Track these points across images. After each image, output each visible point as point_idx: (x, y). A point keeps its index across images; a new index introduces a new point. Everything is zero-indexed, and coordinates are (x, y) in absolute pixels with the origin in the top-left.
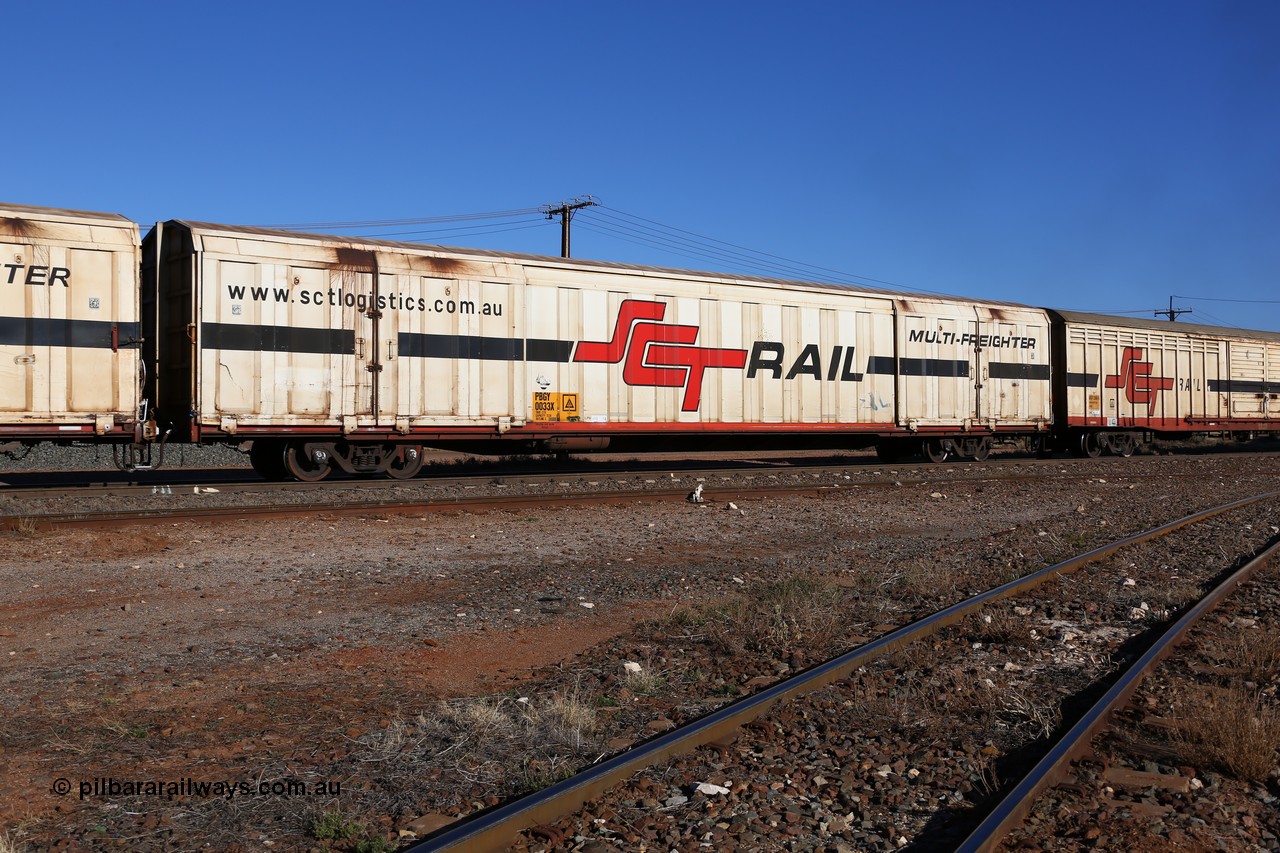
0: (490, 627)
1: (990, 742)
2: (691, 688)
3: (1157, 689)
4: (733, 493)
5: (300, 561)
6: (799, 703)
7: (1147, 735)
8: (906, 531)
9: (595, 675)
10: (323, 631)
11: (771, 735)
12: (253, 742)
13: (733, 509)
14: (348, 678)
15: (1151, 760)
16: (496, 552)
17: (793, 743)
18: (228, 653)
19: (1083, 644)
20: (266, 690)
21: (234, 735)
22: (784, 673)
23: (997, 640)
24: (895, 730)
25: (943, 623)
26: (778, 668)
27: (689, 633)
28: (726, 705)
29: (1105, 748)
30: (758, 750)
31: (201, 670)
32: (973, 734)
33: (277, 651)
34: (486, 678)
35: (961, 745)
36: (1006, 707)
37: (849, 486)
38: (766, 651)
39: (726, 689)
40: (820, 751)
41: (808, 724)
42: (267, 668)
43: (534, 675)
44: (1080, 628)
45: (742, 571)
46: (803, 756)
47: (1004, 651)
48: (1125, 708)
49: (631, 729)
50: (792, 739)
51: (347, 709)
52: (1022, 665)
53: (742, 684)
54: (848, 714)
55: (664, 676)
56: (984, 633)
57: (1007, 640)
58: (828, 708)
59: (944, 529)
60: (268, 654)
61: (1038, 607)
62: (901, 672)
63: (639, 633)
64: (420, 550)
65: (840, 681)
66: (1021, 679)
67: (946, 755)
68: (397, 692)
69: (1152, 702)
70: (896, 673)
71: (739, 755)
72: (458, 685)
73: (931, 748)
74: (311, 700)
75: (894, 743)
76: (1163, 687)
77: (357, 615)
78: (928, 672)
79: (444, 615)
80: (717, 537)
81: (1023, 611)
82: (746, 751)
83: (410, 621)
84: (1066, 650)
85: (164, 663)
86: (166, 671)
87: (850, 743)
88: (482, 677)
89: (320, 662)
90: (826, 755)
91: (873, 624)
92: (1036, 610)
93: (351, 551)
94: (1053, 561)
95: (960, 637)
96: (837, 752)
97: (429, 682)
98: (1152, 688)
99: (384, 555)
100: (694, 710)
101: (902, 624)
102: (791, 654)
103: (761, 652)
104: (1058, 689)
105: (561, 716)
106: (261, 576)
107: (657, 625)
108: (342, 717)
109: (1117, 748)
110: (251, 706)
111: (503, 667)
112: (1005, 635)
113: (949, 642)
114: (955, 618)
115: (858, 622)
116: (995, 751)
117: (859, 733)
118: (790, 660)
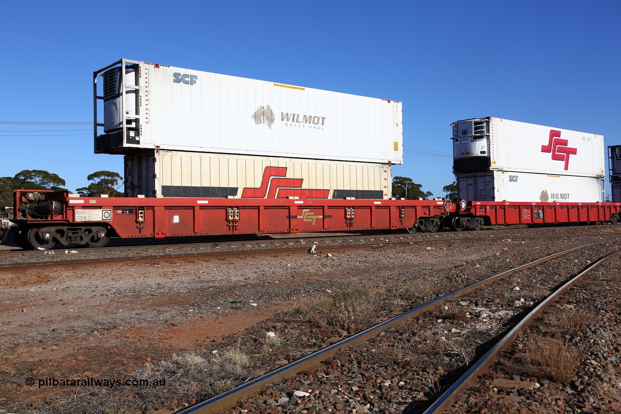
0: (204, 316)
1: (440, 368)
2: (298, 344)
3: (523, 340)
4: (330, 249)
5: (115, 286)
6: (350, 350)
7: (517, 362)
8: (413, 266)
9: (252, 339)
10: (121, 320)
11: (335, 366)
12: (79, 376)
13: (330, 257)
14: (131, 343)
15: (517, 374)
16: (212, 279)
17: (345, 370)
18: (72, 332)
19: (491, 319)
20: (89, 349)
21: (70, 372)
22: (345, 336)
23: (450, 318)
24: (395, 363)
25: (424, 310)
26: (342, 334)
27: (302, 317)
28: (314, 352)
29: (495, 369)
30: (327, 374)
31: (58, 341)
32: (432, 364)
33: (97, 330)
34: (199, 341)
35: (426, 369)
36: (449, 350)
37: (388, 244)
38: (337, 325)
39: (315, 344)
40: (357, 374)
41: (353, 361)
42: (91, 339)
43: (223, 339)
44: (490, 311)
45: (332, 286)
46: (349, 377)
47: (452, 323)
48: (507, 349)
49: (267, 365)
50: (344, 368)
51: (128, 358)
52: (460, 329)
53: (324, 342)
54: (373, 356)
55: (285, 339)
56: (444, 314)
57: (454, 318)
58: (364, 352)
59: (431, 264)
60: (92, 332)
61: (472, 301)
62: (401, 334)
63: (277, 318)
64: (174, 279)
65: (371, 339)
66: (459, 336)
67: (418, 374)
68: (154, 349)
69: (521, 346)
70: (399, 335)
71: (317, 377)
72: (185, 345)
73: (411, 371)
74: (111, 354)
75: (394, 369)
76: (526, 339)
77: (139, 311)
78: (414, 334)
79: (182, 311)
80: (321, 270)
81: (463, 303)
82: (321, 375)
83: (165, 314)
84: (482, 322)
85: (39, 338)
86: (40, 341)
87: (373, 370)
88: (197, 341)
89: (118, 335)
90: (360, 376)
91: (391, 311)
92: (470, 303)
93: (140, 280)
94: (481, 278)
95: (432, 317)
96: (366, 374)
97: (171, 344)
98: (521, 339)
99: (157, 282)
100: (299, 354)
101: (405, 311)
102: (349, 327)
103: (334, 326)
104: (476, 341)
105: (232, 359)
106: (94, 293)
107: (286, 314)
108: (125, 362)
109: (502, 370)
110: (80, 358)
111: (208, 336)
112: (453, 315)
113: (426, 319)
114: (430, 307)
115: (384, 310)
116: (443, 372)
117: (378, 364)
118: (348, 330)
